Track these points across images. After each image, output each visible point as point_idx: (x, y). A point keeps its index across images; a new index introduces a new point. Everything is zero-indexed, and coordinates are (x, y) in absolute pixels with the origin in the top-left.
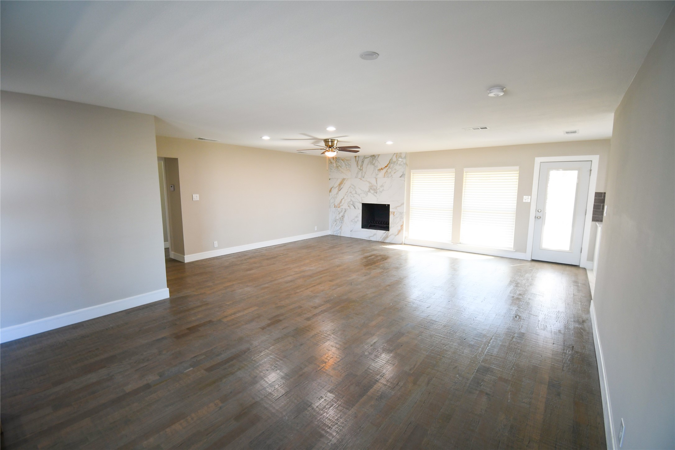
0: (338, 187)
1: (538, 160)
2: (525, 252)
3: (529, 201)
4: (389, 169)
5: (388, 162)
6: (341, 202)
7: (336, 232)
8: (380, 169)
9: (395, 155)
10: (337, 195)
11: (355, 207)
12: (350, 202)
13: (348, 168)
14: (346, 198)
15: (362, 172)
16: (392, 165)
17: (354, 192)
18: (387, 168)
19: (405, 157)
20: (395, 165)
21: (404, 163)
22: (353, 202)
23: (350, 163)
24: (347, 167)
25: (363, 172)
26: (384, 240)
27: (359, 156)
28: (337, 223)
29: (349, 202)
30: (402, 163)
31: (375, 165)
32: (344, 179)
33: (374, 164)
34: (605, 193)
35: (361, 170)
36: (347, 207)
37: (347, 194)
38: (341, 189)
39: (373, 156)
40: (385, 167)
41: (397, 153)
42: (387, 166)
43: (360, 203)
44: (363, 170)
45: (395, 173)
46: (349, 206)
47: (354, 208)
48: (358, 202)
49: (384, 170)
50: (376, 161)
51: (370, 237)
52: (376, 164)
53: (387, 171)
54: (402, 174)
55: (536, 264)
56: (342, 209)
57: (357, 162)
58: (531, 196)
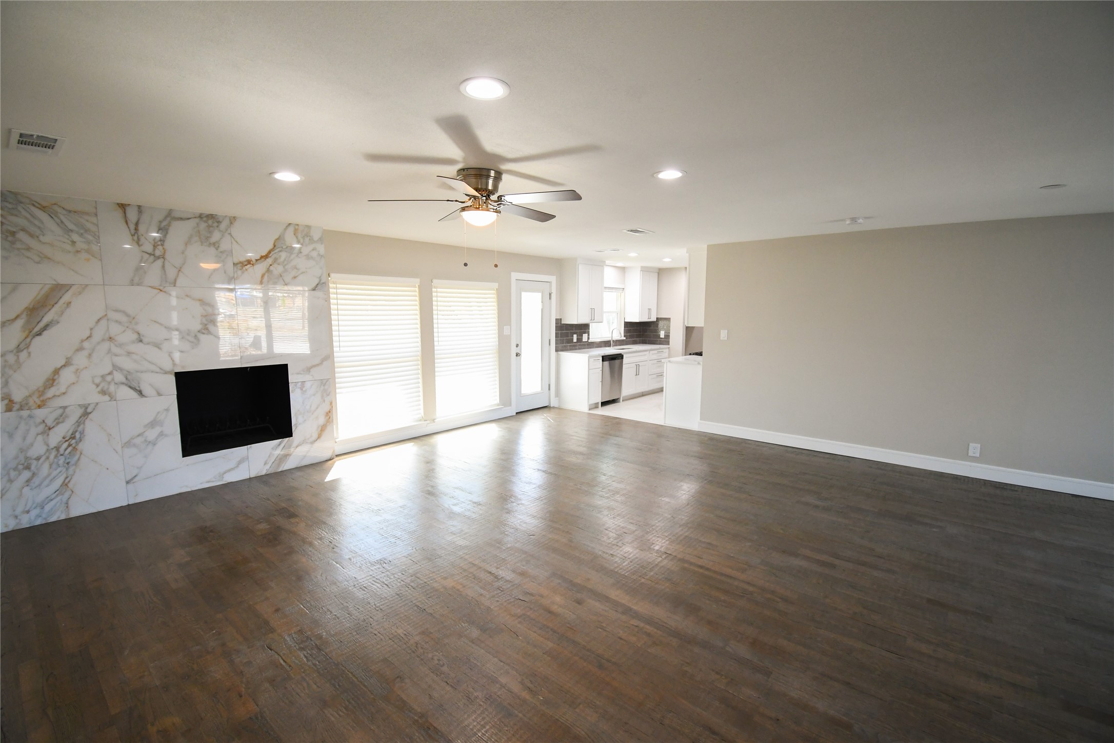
0: (20, 323)
1: (515, 276)
2: (511, 405)
3: (509, 334)
4: (275, 265)
5: (271, 246)
6: (51, 381)
7: (34, 513)
8: (241, 263)
9: (291, 229)
10: (23, 355)
11: (140, 393)
12: (110, 373)
13: (81, 245)
14: (80, 360)
15: (163, 267)
16: (283, 255)
17: (130, 336)
18: (269, 261)
19: (321, 240)
20: (293, 256)
21: (319, 255)
22: (127, 375)
23: (93, 228)
24: (75, 237)
25: (167, 264)
26: (279, 465)
27: (139, 207)
28: (34, 474)
29: (103, 377)
30: (314, 254)
31: (221, 249)
32: (58, 290)
33: (216, 245)
34: (561, 319)
35: (158, 258)
36: (94, 397)
37: (86, 344)
38: (46, 327)
39: (211, 217)
40: (262, 257)
41: (298, 225)
42: (266, 257)
43: (166, 373)
44: (167, 256)
45: (295, 277)
46: (103, 392)
47: (133, 394)
48: (158, 370)
49: (256, 267)
50: (223, 236)
51: (222, 475)
52: (225, 245)
53: (268, 270)
54: (317, 281)
55: (522, 416)
56: (65, 408)
57: (132, 227)
58: (510, 325)
